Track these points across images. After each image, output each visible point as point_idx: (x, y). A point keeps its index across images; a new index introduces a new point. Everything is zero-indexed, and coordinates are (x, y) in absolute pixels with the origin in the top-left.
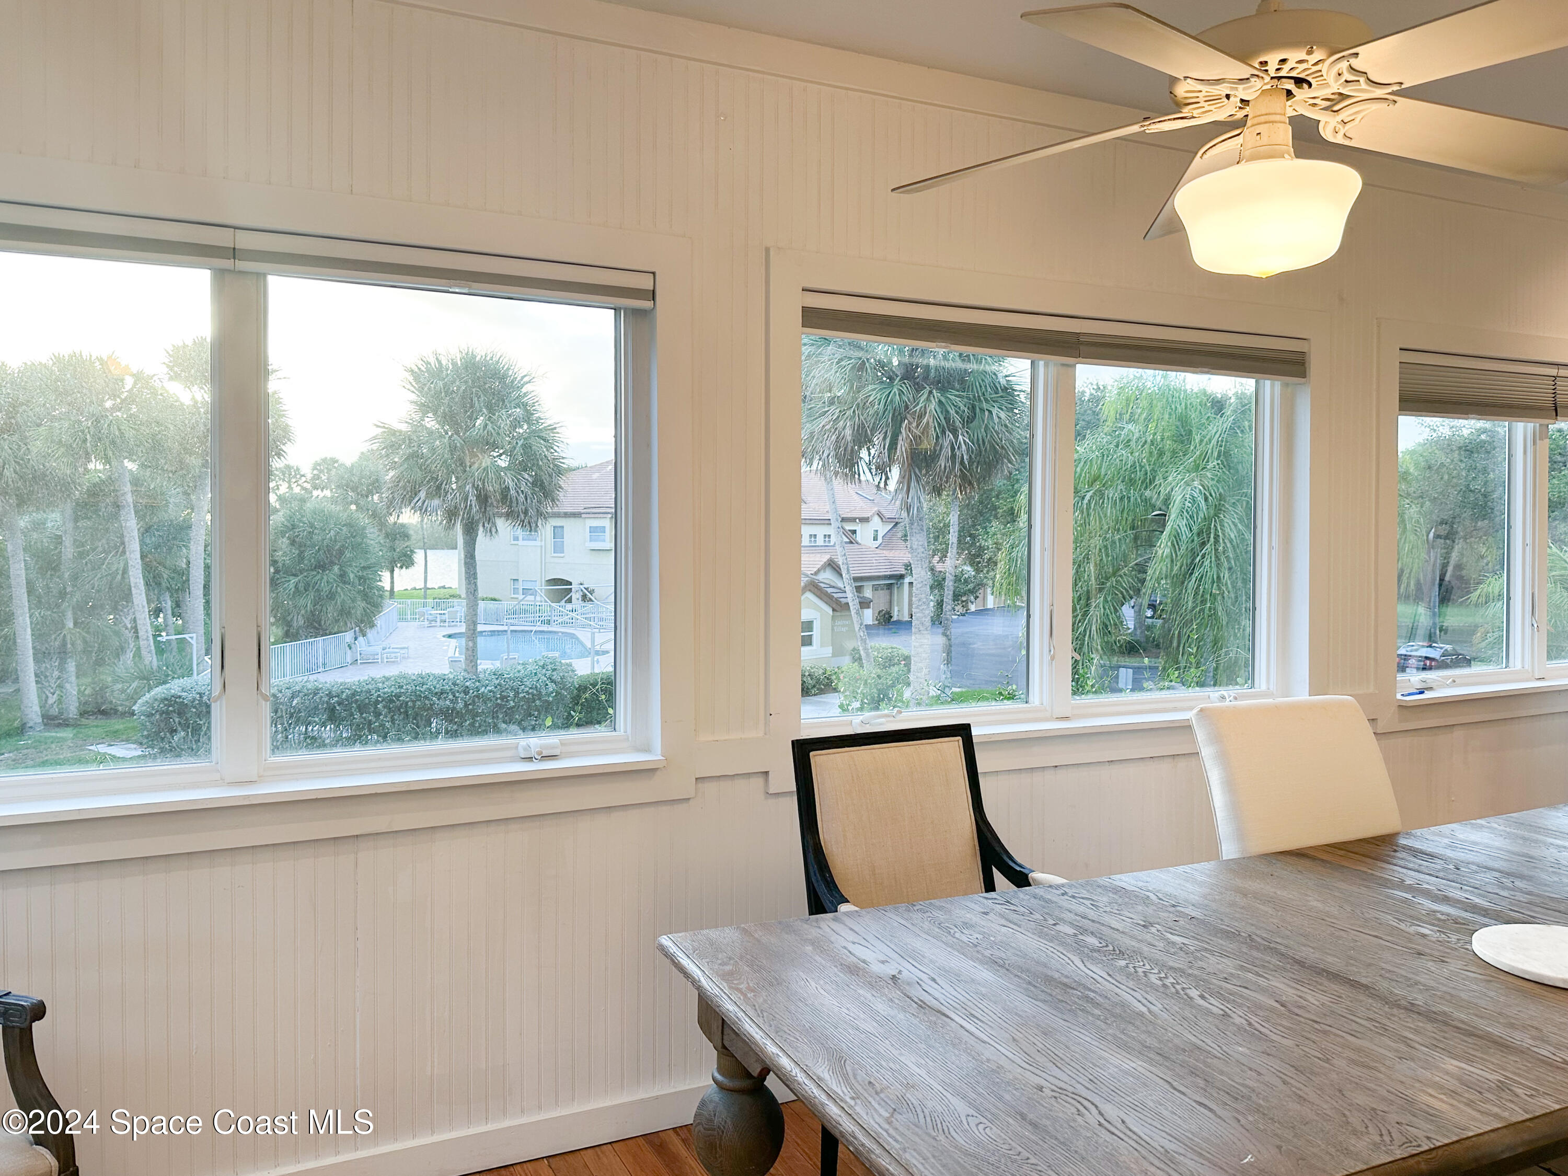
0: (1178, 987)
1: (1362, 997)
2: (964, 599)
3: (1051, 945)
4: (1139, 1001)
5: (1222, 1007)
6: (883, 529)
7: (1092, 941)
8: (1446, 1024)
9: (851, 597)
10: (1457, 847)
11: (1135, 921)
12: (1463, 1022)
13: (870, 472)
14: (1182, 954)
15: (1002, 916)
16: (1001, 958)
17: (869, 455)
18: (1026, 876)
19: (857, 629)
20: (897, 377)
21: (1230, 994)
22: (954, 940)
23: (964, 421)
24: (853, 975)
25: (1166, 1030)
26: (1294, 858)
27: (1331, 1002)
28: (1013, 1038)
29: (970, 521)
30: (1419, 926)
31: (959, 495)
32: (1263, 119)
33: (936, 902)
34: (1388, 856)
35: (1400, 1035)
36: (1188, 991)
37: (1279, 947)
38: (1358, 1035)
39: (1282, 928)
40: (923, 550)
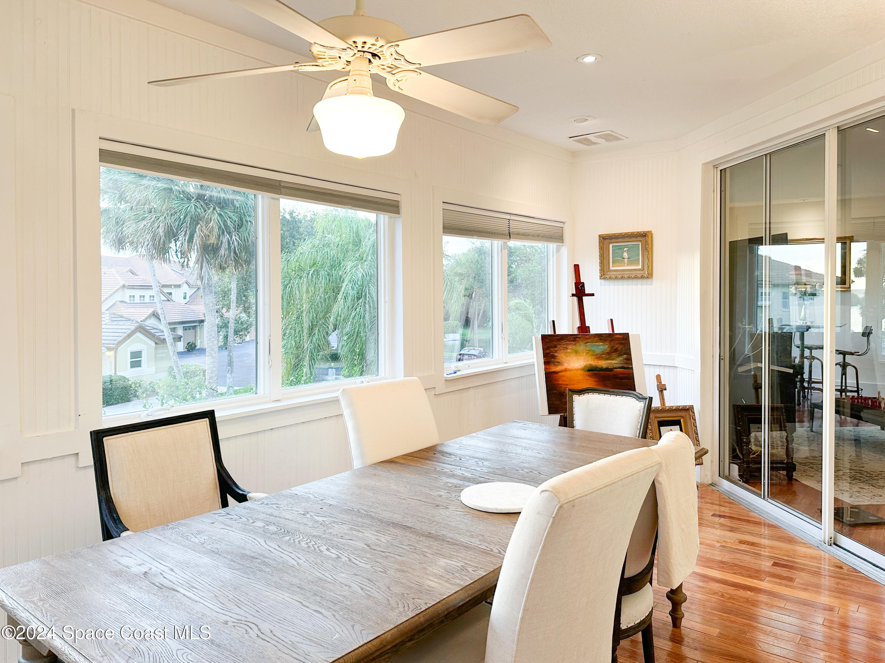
0: (316, 546)
1: (407, 534)
2: (241, 333)
3: (249, 535)
4: (293, 559)
5: (337, 553)
6: (190, 292)
7: (273, 528)
8: (443, 540)
9: (167, 335)
10: (462, 449)
11: (299, 512)
12: (451, 538)
13: (177, 256)
14: (321, 527)
15: (223, 523)
16: (217, 549)
17: (176, 246)
18: (246, 496)
19: (171, 355)
20: (193, 198)
21: (342, 545)
22: (190, 543)
23: (235, 227)
24: (118, 576)
25: (305, 572)
26: (388, 464)
27: (392, 539)
28: (215, 595)
29: (244, 287)
30: (439, 491)
31: (234, 272)
32: (357, 72)
33: (183, 522)
34: (431, 457)
35: (422, 551)
36: (321, 548)
37: (372, 514)
38: (402, 555)
39: (375, 503)
40: (212, 305)
